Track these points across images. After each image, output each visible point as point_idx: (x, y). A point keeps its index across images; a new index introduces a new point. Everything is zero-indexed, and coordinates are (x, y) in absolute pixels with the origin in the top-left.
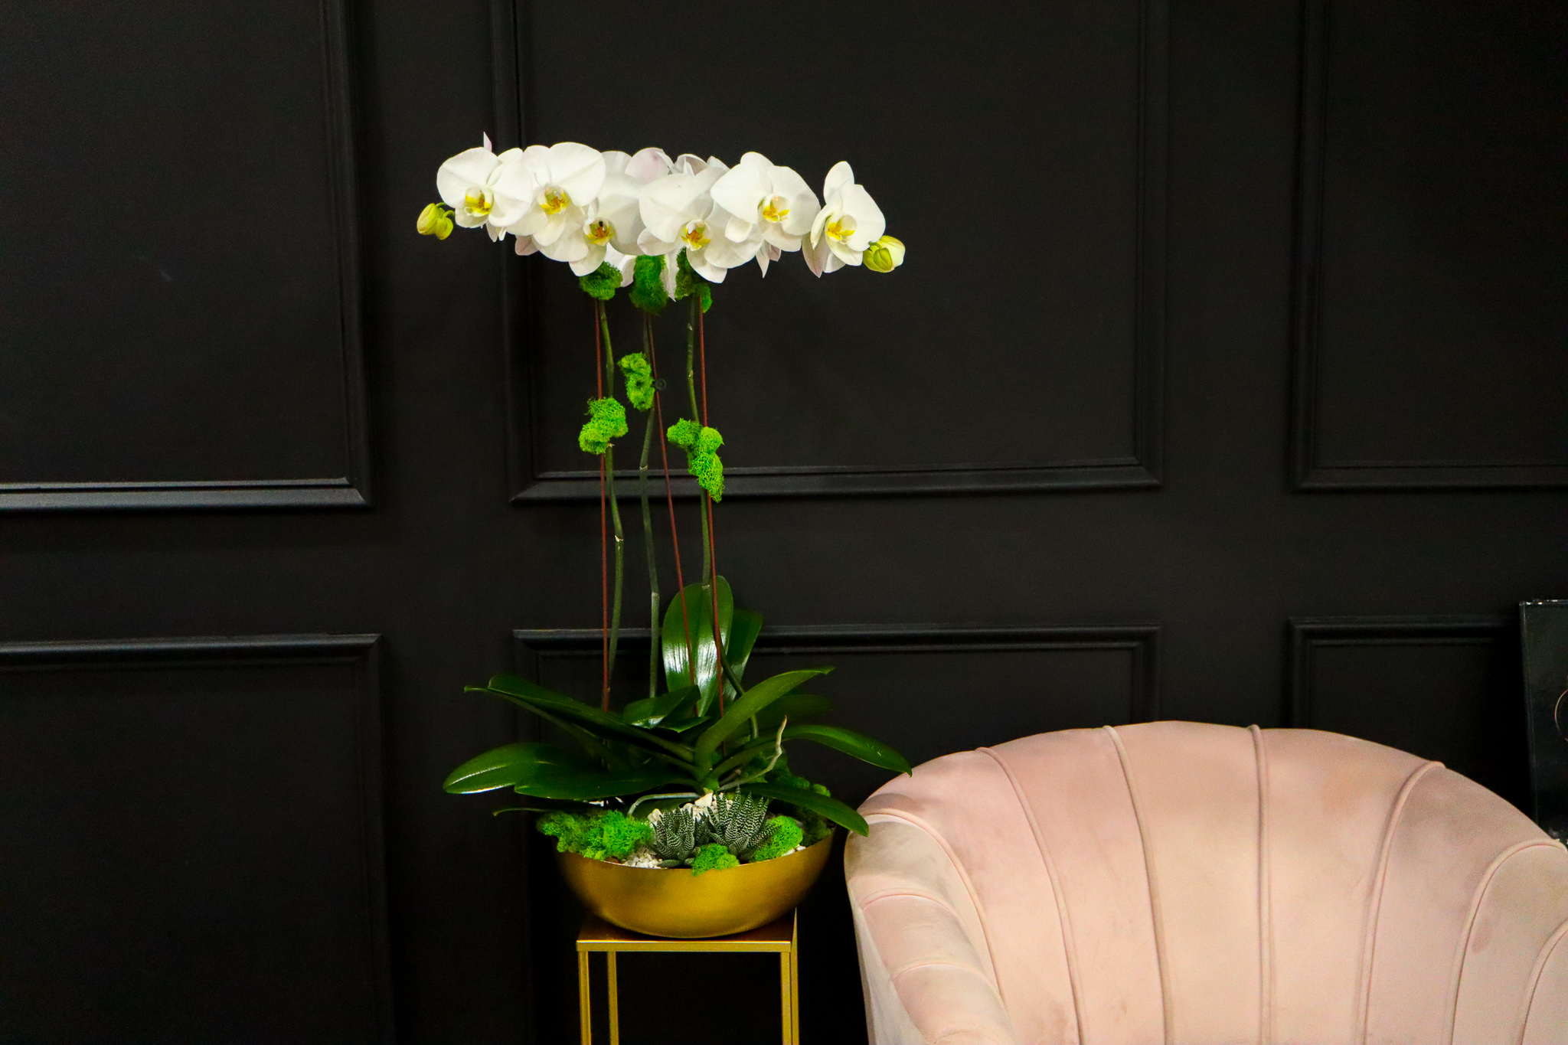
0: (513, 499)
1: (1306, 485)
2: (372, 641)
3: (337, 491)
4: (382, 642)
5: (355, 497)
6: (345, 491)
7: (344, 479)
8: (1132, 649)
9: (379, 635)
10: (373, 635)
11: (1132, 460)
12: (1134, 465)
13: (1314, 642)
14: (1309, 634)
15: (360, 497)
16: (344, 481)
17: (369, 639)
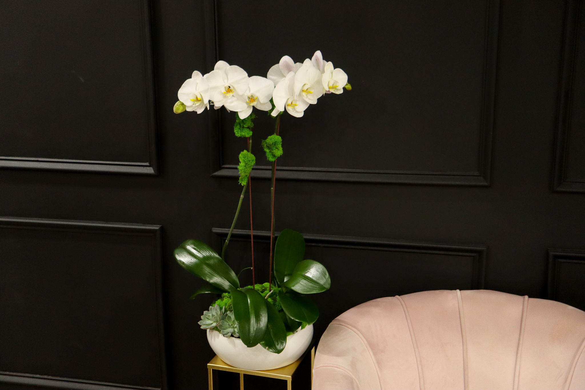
0: (211, 175)
1: (559, 189)
2: (157, 228)
3: (145, 168)
4: (162, 228)
5: (150, 170)
6: (148, 168)
7: (148, 163)
8: (473, 256)
9: (161, 226)
10: (159, 225)
11: (477, 173)
12: (477, 176)
13: (560, 260)
14: (557, 257)
15: (153, 171)
16: (147, 164)
17: (156, 227)
